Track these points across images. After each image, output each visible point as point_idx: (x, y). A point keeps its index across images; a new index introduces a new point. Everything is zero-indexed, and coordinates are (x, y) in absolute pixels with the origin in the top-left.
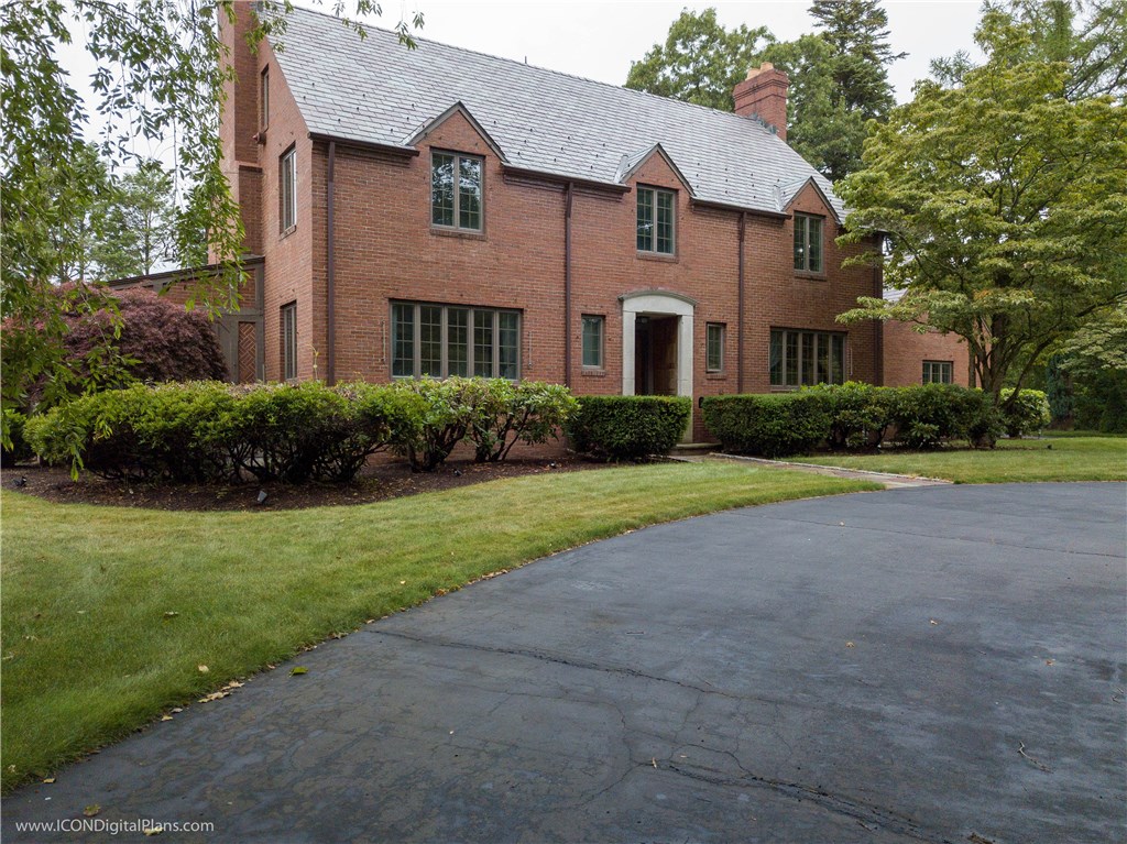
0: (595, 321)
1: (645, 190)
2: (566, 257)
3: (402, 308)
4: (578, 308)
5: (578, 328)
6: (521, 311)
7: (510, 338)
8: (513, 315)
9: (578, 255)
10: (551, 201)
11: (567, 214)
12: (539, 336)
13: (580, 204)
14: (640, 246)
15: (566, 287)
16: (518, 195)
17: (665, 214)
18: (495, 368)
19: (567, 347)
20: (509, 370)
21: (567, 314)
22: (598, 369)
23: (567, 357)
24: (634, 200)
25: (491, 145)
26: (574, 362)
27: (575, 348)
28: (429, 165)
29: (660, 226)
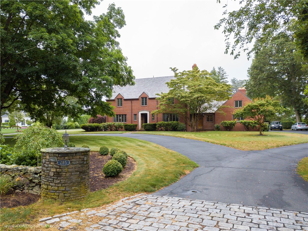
0: (135, 115)
1: (143, 98)
2: (132, 108)
4: (133, 113)
5: (133, 116)
6: (126, 114)
7: (125, 118)
8: (125, 115)
9: (133, 107)
10: (130, 102)
11: (132, 103)
12: (128, 117)
13: (133, 102)
14: (142, 105)
15: (132, 111)
16: (126, 102)
17: (146, 100)
18: (124, 121)
19: (132, 118)
20: (125, 121)
21: (132, 114)
22: (136, 120)
23: (132, 119)
24: (141, 99)
25: (123, 97)
26: (133, 120)
27: (133, 118)
28: (117, 100)
29: (145, 102)
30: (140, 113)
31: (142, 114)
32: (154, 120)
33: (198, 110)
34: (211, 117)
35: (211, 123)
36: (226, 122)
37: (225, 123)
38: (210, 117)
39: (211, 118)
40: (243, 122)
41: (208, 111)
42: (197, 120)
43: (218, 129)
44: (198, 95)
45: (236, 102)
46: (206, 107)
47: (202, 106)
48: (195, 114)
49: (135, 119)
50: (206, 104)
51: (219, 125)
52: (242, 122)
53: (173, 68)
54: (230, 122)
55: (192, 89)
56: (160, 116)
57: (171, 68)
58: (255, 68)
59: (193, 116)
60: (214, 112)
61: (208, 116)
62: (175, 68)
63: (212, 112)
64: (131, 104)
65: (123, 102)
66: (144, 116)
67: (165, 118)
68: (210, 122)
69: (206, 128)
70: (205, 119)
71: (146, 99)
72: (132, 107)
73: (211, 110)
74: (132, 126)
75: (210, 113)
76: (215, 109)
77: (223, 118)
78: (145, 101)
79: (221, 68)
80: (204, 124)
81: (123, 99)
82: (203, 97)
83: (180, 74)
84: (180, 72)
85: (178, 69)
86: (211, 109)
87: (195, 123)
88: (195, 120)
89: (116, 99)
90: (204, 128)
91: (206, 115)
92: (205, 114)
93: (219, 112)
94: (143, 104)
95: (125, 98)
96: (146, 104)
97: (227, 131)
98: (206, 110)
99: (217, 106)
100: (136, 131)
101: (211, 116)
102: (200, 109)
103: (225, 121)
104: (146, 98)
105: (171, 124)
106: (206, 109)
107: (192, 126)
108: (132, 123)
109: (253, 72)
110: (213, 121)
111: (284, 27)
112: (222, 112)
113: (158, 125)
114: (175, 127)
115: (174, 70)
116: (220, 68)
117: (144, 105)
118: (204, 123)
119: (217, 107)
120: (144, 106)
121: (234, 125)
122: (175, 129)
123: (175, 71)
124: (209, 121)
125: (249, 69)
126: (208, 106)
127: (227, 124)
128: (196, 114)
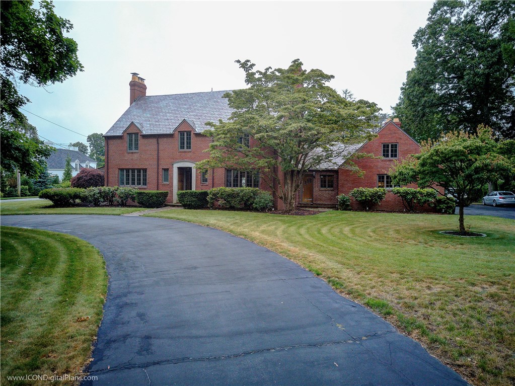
0: (166, 170)
1: (182, 133)
2: (158, 155)
3: (122, 170)
4: (161, 167)
5: (161, 172)
6: (147, 169)
7: (145, 176)
8: (145, 170)
9: (161, 154)
10: (154, 141)
11: (158, 143)
12: (151, 175)
13: (161, 140)
15: (158, 162)
16: (146, 141)
17: (189, 139)
18: (142, 183)
19: (158, 177)
20: (145, 184)
21: (158, 169)
22: (167, 183)
23: (158, 179)
24: (178, 136)
25: (139, 130)
26: (160, 181)
27: (160, 178)
28: (127, 138)
29: (187, 142)
30: (176, 166)
31: (179, 169)
32: (207, 183)
33: (301, 162)
34: (331, 178)
35: (330, 192)
36: (364, 190)
37: (362, 193)
38: (327, 179)
39: (329, 181)
40: (401, 191)
41: (323, 166)
42: (298, 186)
43: (345, 206)
44: (299, 125)
45: (386, 146)
46: (318, 157)
47: (310, 154)
48: (293, 171)
49: (166, 179)
50: (319, 150)
51: (347, 197)
52: (398, 192)
53: (242, 61)
54: (371, 190)
55: (286, 109)
56: (220, 174)
57: (238, 61)
58: (416, 83)
59: (289, 177)
60: (336, 168)
61: (324, 176)
62: (248, 61)
63: (331, 168)
64: (156, 145)
65: (141, 141)
66: (185, 173)
67: (231, 180)
68: (328, 189)
69: (319, 202)
70: (317, 183)
71: (190, 135)
72: (158, 153)
73: (331, 164)
74: (153, 196)
75: (327, 171)
76: (340, 161)
77: (357, 182)
78: (187, 139)
79: (348, 92)
80: (315, 194)
81: (139, 136)
82: (310, 129)
83: (260, 76)
84: (258, 71)
85: (254, 65)
86: (330, 161)
87: (293, 193)
88: (294, 185)
89: (126, 134)
90: (314, 202)
91: (319, 174)
92: (317, 171)
93: (349, 168)
94: (182, 147)
95: (144, 133)
96: (189, 147)
97: (366, 211)
98: (319, 163)
99: (345, 153)
100: (166, 206)
101: (329, 176)
102: (304, 159)
103: (361, 189)
104: (189, 133)
105: (238, 194)
106: (319, 160)
107: (286, 199)
108: (158, 189)
109: (413, 91)
110: (334, 185)
111: (471, 7)
112: (355, 168)
113: (210, 196)
114: (248, 200)
115: (245, 65)
116: (345, 92)
117: (185, 150)
118: (314, 190)
119: (344, 156)
120: (185, 152)
121: (380, 197)
122: (247, 205)
123: (247, 70)
124: (325, 187)
125: (404, 84)
126: (324, 154)
127: (366, 196)
128: (295, 173)
